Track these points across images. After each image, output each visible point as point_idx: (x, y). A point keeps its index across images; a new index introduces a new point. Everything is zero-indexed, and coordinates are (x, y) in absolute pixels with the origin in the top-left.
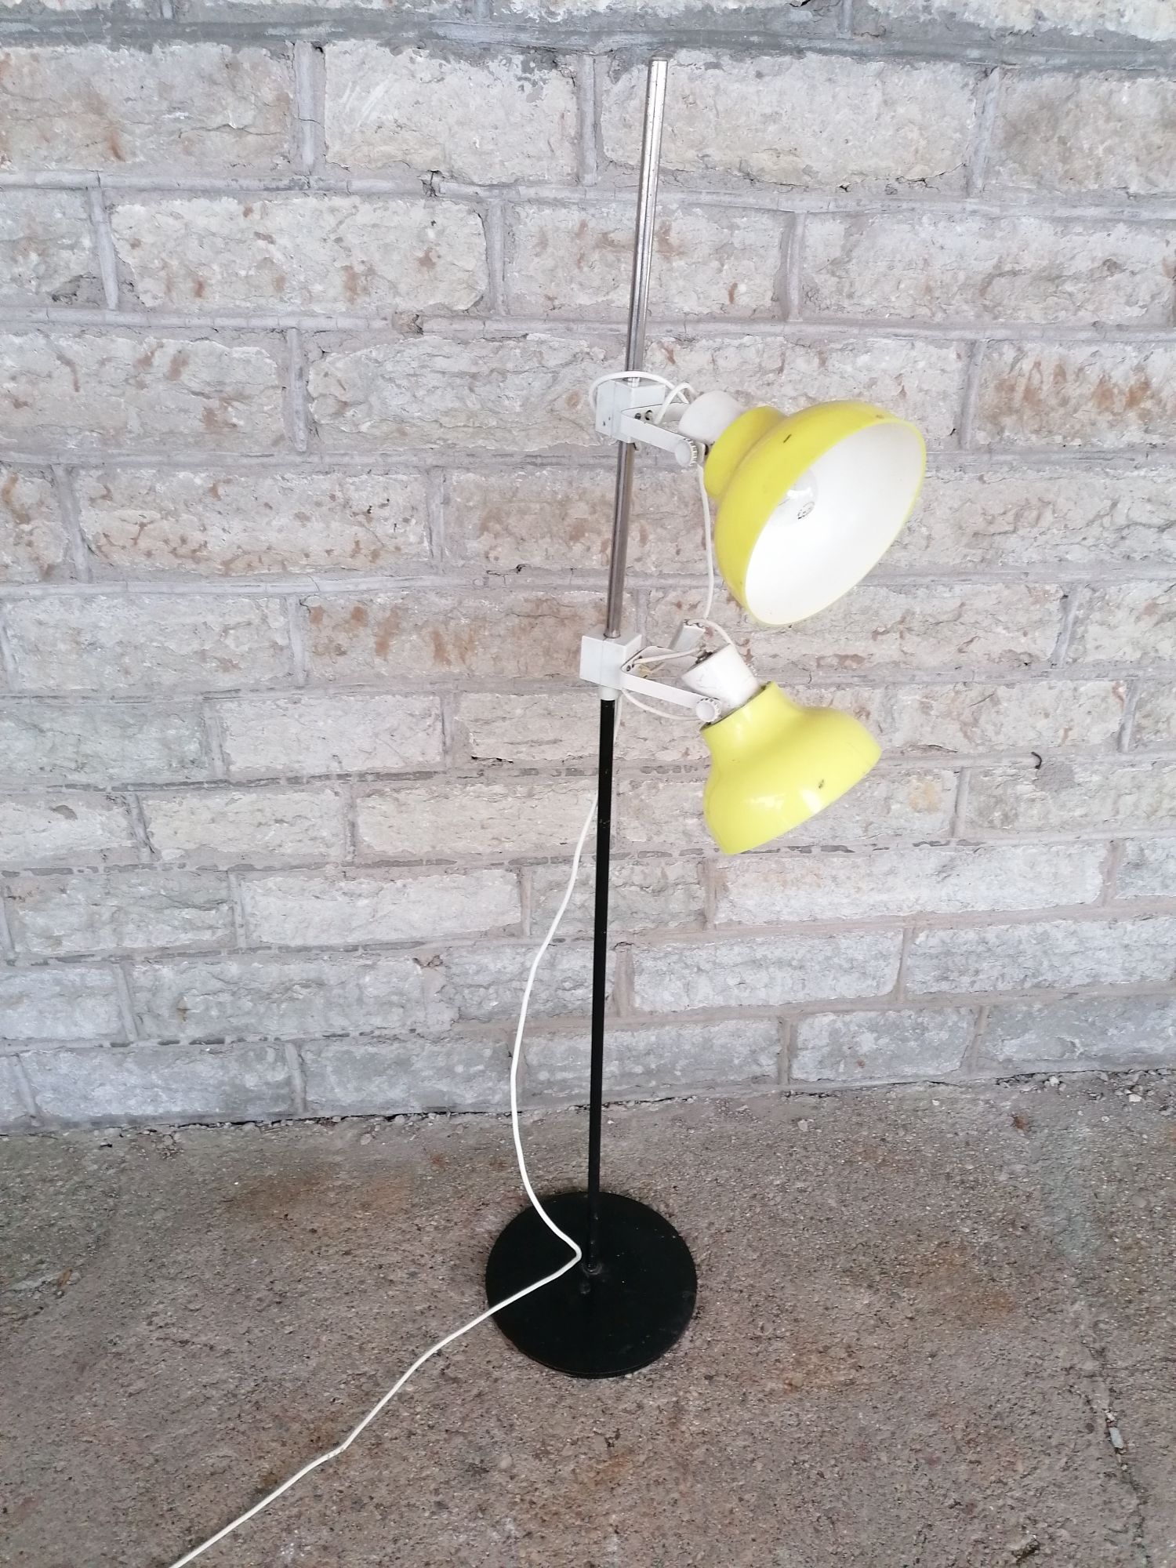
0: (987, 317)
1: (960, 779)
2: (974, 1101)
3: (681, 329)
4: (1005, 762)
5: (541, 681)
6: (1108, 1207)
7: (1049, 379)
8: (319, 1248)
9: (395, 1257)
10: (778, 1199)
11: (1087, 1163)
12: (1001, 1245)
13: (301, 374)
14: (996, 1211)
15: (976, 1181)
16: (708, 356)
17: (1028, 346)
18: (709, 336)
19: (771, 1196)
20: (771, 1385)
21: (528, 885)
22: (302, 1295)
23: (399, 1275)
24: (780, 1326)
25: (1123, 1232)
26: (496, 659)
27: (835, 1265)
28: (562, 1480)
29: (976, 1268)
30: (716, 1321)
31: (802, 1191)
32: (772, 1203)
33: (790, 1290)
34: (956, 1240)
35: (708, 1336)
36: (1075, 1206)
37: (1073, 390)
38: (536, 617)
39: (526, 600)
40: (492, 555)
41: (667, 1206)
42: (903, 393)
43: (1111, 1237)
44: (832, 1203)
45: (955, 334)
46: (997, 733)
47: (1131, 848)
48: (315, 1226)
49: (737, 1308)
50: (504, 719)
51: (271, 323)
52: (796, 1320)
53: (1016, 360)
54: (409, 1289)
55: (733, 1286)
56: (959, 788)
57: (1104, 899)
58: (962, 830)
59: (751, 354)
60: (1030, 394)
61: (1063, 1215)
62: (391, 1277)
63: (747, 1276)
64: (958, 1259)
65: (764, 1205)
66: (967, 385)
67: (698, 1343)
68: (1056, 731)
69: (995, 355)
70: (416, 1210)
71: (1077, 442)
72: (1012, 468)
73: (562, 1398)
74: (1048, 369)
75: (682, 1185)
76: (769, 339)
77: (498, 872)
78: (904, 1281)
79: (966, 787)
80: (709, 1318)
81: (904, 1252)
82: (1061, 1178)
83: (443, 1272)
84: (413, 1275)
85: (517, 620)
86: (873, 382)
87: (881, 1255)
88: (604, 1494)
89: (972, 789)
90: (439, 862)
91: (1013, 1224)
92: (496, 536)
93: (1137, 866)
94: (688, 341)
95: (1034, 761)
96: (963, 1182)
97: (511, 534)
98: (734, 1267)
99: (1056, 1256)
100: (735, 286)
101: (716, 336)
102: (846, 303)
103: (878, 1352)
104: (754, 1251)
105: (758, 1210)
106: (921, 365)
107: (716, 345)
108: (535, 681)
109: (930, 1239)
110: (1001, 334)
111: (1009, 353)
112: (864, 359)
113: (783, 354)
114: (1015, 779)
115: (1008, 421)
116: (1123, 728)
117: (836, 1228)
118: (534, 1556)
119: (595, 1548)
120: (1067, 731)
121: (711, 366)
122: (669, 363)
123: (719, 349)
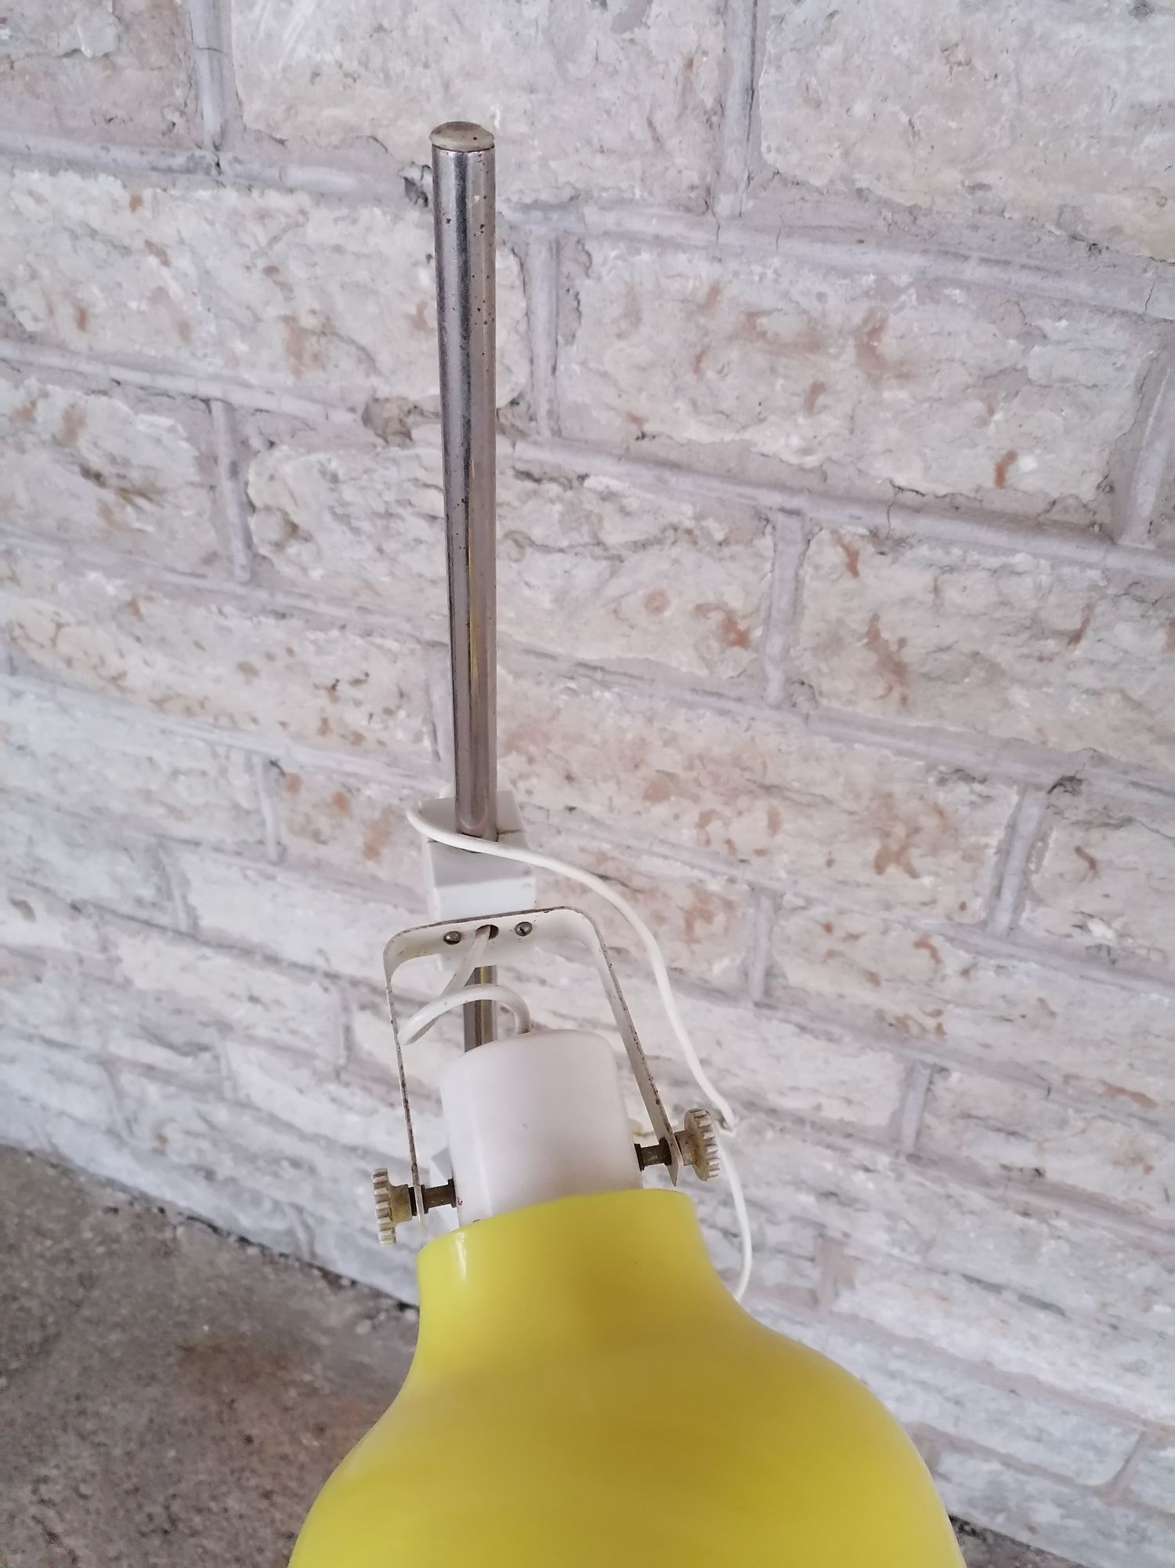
3: (881, 519)
8: (242, 1470)
13: (235, 470)
16: (927, 578)
18: (935, 540)
48: (254, 1432)
51: (185, 385)
59: (1022, 590)
76: (1066, 570)
94: (891, 543)
100: (1012, 457)
101: (951, 544)
107: (946, 560)
113: (1089, 607)
121: (930, 598)
122: (849, 574)
123: (952, 569)
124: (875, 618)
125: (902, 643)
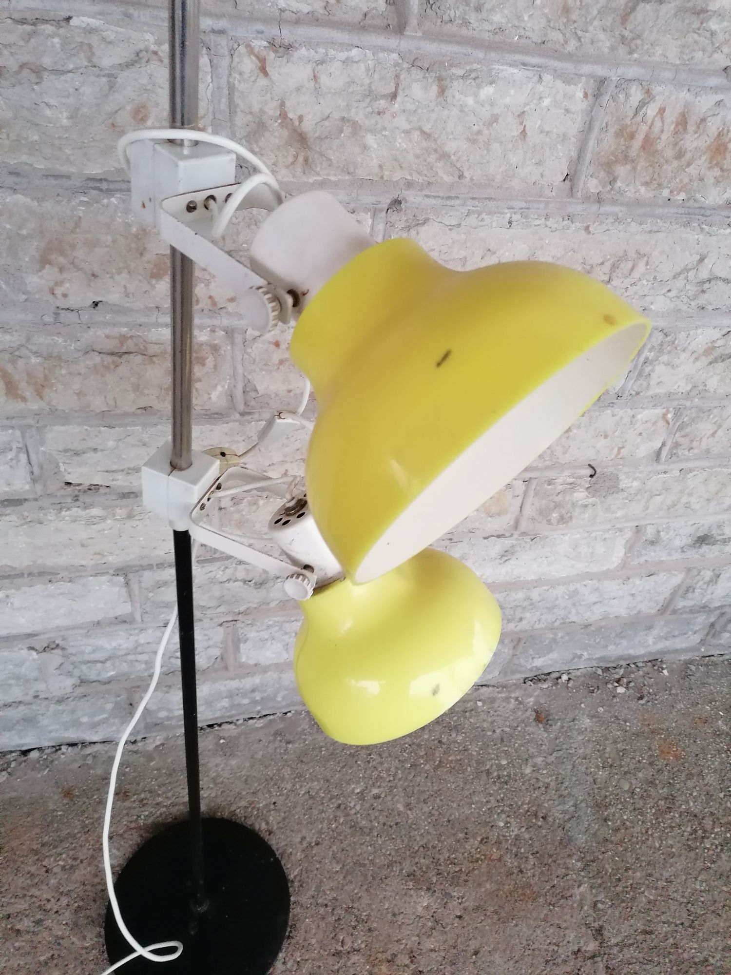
0: (622, 51)
1: (527, 486)
2: (507, 699)
3: (275, 32)
4: (567, 473)
5: (133, 414)
6: (603, 793)
7: (670, 128)
9: (22, 905)
10: (358, 807)
11: (588, 751)
12: (527, 836)
14: (523, 804)
15: (509, 776)
16: (308, 70)
17: (657, 89)
18: (311, 44)
19: (352, 805)
21: (135, 587)
23: (25, 924)
24: (356, 939)
25: (614, 815)
26: (80, 394)
27: (401, 870)
29: (510, 861)
30: (305, 940)
31: (377, 797)
32: (353, 812)
33: (365, 900)
34: (494, 835)
35: (298, 956)
36: (579, 793)
37: (691, 142)
38: (120, 355)
39: (108, 337)
40: (59, 291)
41: (267, 823)
42: (524, 133)
43: (606, 820)
44: (400, 807)
45: (586, 69)
46: (564, 453)
47: (650, 532)
49: (323, 925)
50: (95, 450)
52: (370, 930)
53: (643, 104)
54: (35, 938)
55: (320, 901)
56: (525, 494)
57: (624, 565)
58: (524, 525)
59: (360, 73)
60: (648, 143)
61: (571, 803)
62: (18, 927)
63: (332, 889)
64: (495, 853)
65: (347, 815)
66: (587, 129)
67: (289, 965)
68: (612, 450)
69: (622, 97)
70: (45, 851)
71: (683, 196)
72: (617, 220)
74: (671, 116)
75: (280, 800)
76: (381, 55)
77: (104, 578)
78: (455, 881)
79: (531, 493)
80: (299, 937)
81: (455, 851)
82: (570, 767)
83: (67, 916)
84: (38, 922)
85: (98, 359)
86: (495, 119)
87: (437, 856)
89: (536, 494)
90: (41, 574)
91: (536, 815)
92: (61, 270)
93: (652, 543)
94: (285, 49)
95: (590, 471)
96: (499, 777)
97: (80, 269)
98: (321, 881)
99: (566, 842)
101: (318, 44)
102: (473, 17)
103: (433, 955)
104: (338, 863)
105: (341, 821)
106: (547, 102)
107: (317, 57)
108: (126, 415)
109: (474, 837)
110: (632, 72)
111: (636, 95)
112: (488, 91)
113: (397, 76)
114: (573, 486)
115: (622, 170)
116: (664, 444)
117: (403, 832)
120: (620, 449)
121: (312, 83)
122: (261, 75)
123: (322, 62)
124: (283, 104)
125: (301, 118)
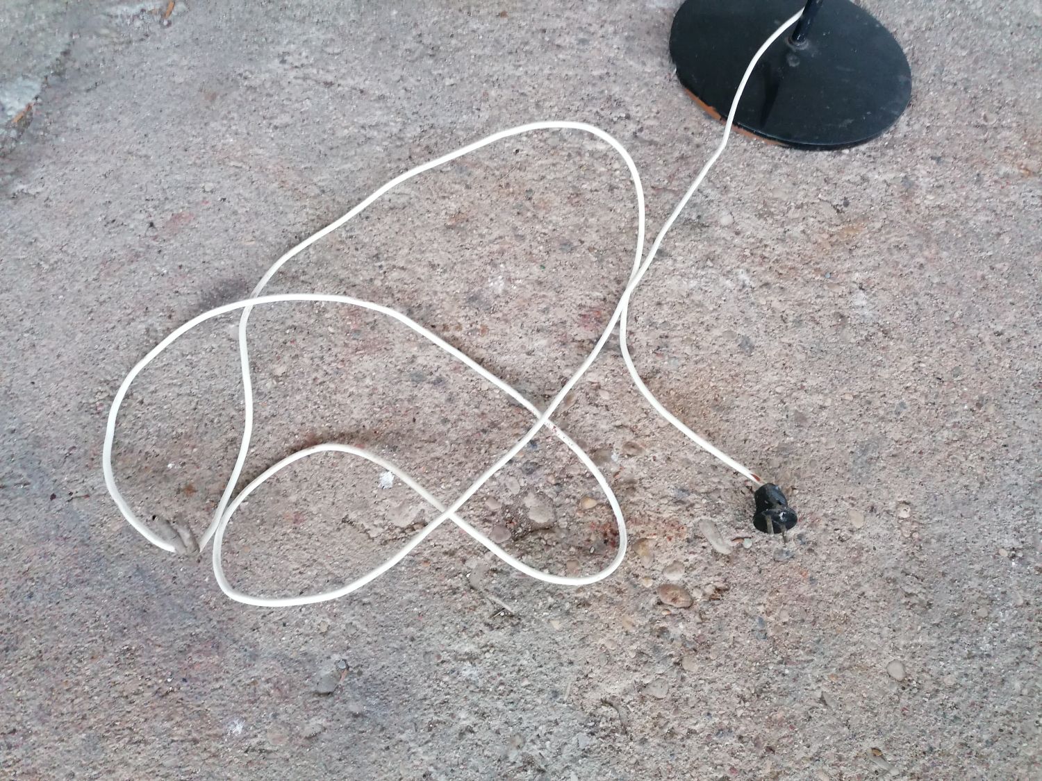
9: (559, 24)
20: (1004, 169)
22: (458, 50)
24: (1004, 118)
28: (794, 239)
30: (932, 109)
33: (1009, 86)
35: (926, 122)
49: (954, 99)
52: (1020, 114)
54: (582, 54)
55: (945, 79)
63: (959, 71)
67: (916, 128)
73: (776, 166)
80: (923, 106)
83: (617, 41)
84: (583, 41)
88: (844, 255)
98: (943, 62)
104: (962, 49)
105: (959, 13)
118: (776, 304)
119: (841, 302)
